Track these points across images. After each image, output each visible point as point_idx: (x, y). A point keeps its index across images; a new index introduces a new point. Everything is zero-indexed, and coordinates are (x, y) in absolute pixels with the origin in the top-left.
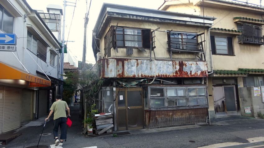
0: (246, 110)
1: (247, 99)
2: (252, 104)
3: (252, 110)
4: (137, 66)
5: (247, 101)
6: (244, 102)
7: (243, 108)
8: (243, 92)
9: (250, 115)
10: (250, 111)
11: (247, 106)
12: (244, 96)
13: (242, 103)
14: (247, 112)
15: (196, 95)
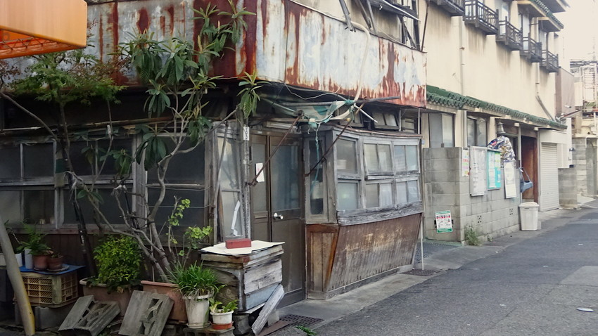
0: (440, 220)
1: (444, 185)
2: (456, 202)
3: (456, 220)
4: (322, 44)
5: (442, 193)
6: (435, 195)
7: (430, 214)
8: (433, 164)
9: (447, 237)
10: (451, 223)
11: (442, 209)
12: (437, 176)
13: (429, 198)
14: (442, 227)
15: (405, 170)
